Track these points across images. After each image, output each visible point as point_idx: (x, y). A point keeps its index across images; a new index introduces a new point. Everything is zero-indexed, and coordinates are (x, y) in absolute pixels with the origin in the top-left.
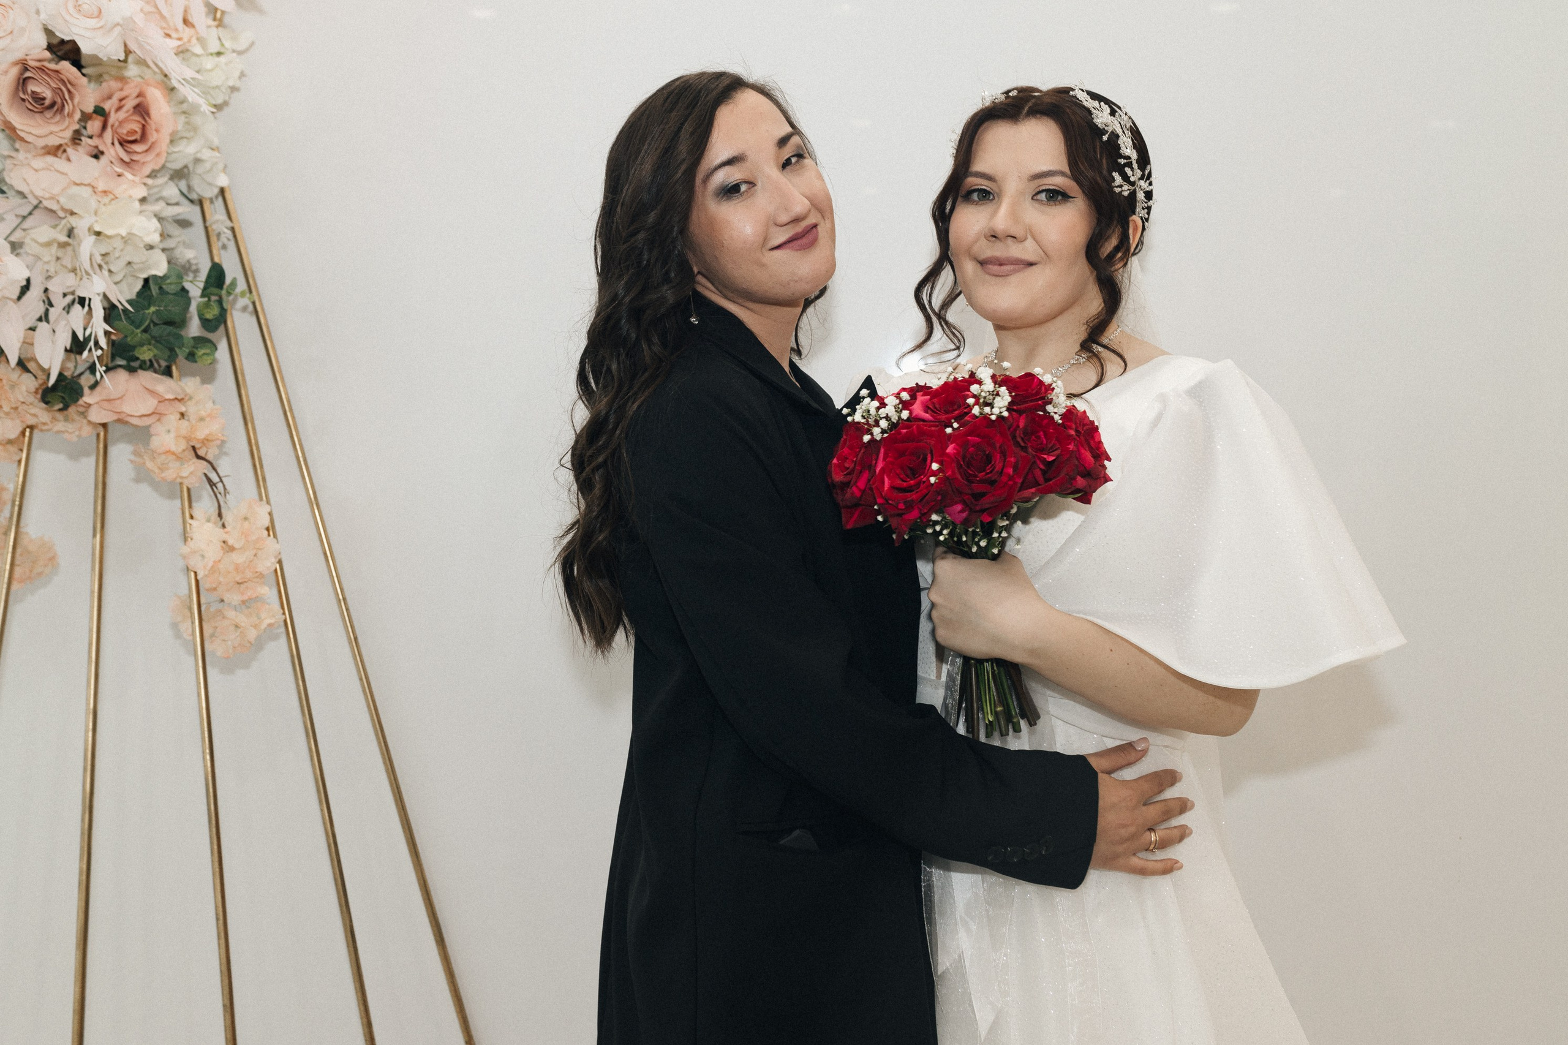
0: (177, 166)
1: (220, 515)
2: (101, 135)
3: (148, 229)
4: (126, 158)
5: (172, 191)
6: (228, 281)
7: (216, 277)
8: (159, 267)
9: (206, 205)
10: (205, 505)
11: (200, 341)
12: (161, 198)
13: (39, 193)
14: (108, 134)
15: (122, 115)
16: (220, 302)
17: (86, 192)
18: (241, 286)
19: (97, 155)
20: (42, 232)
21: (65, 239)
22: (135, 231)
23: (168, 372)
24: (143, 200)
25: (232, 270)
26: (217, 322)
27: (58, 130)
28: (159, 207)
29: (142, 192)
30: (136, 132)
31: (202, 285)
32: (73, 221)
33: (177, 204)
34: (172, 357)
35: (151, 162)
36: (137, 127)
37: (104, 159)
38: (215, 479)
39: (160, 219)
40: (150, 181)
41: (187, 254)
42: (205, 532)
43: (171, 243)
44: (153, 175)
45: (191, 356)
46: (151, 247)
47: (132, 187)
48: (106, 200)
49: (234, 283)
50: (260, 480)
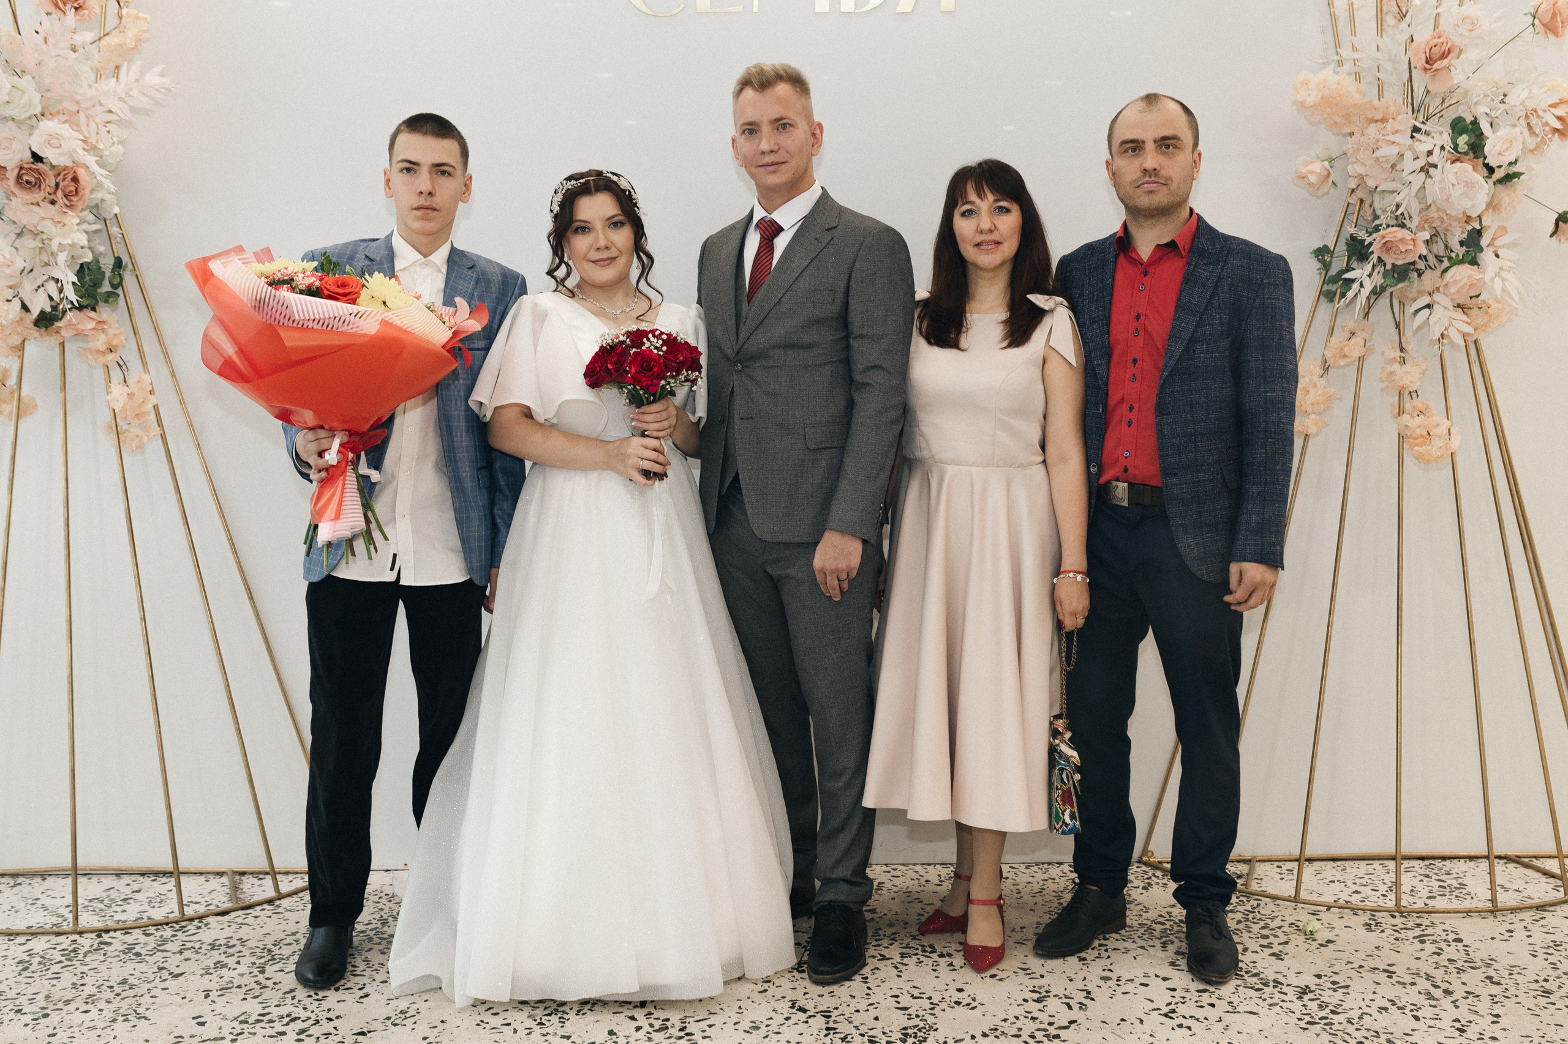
0: (93, 204)
1: (125, 381)
2: (55, 193)
3: (82, 239)
4: (68, 203)
5: (91, 218)
6: (124, 264)
7: (118, 264)
8: (88, 258)
9: (108, 222)
10: (116, 374)
11: (109, 294)
12: (85, 221)
13: (25, 223)
14: (60, 193)
15: (66, 183)
16: (120, 275)
17: (49, 223)
18: (130, 266)
19: (53, 202)
20: (29, 243)
21: (41, 245)
22: (75, 241)
23: (94, 309)
24: (78, 224)
25: (125, 259)
26: (118, 284)
27: (37, 196)
28: (85, 226)
29: (77, 220)
30: (72, 191)
31: (111, 267)
32: (44, 237)
33: (94, 223)
34: (97, 303)
35: (80, 205)
36: (73, 189)
37: (57, 205)
38: (121, 363)
39: (86, 232)
40: (81, 215)
41: (102, 249)
42: (117, 390)
43: (92, 245)
44: (82, 210)
45: (106, 301)
46: (82, 248)
47: (72, 218)
48: (60, 225)
49: (126, 265)
50: (144, 364)
